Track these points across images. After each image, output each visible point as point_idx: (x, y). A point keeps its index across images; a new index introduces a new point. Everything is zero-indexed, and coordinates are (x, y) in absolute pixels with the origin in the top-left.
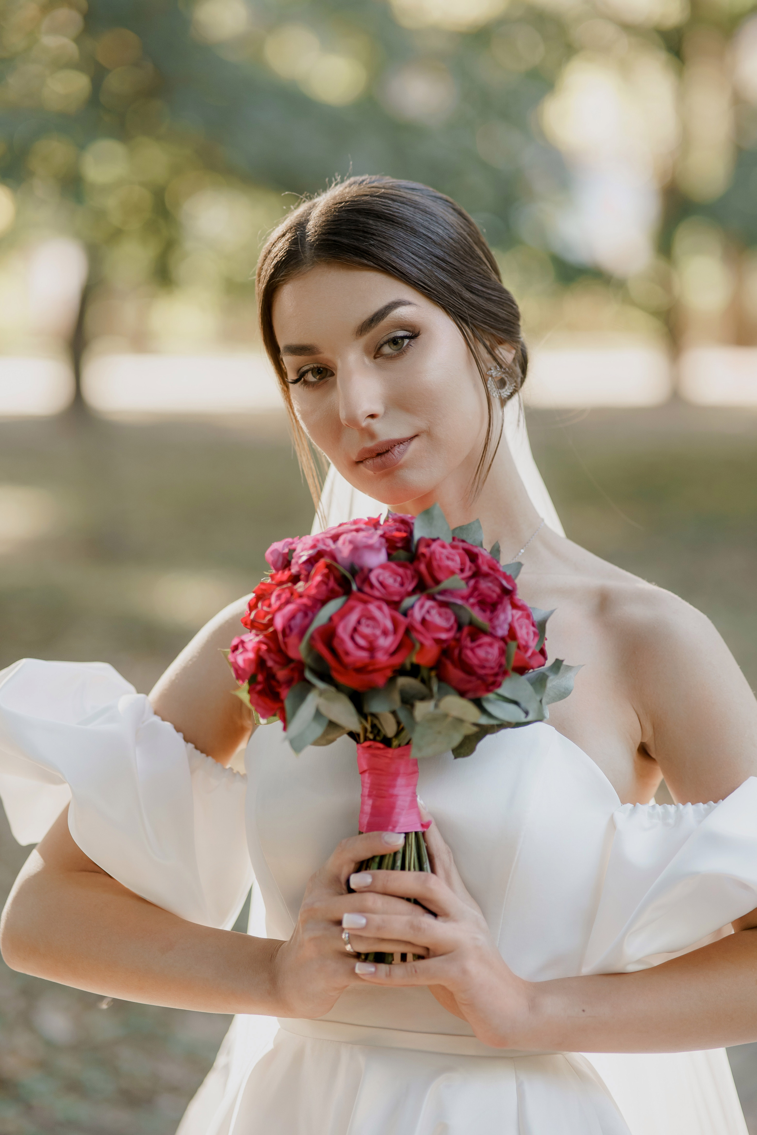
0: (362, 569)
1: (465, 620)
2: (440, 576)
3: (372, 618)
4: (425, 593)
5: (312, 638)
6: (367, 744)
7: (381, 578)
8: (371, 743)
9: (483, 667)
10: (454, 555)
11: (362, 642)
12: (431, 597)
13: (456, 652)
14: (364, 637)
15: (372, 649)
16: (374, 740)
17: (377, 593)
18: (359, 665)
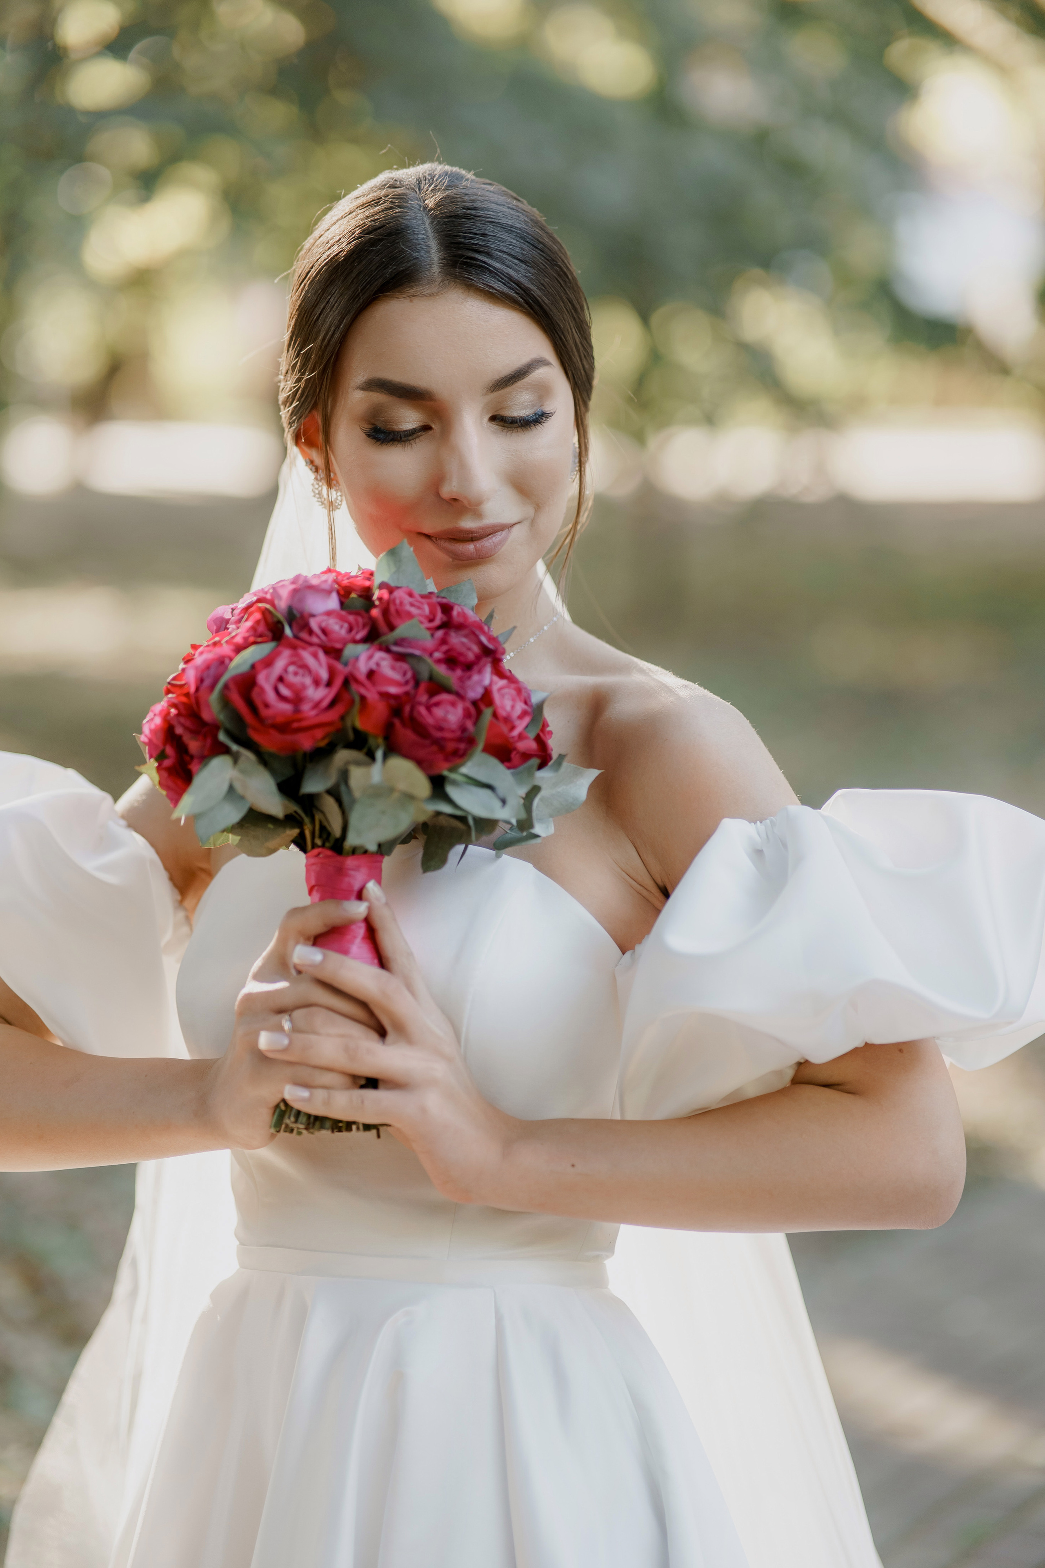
0: (302, 616)
1: (425, 675)
2: (398, 622)
3: (305, 667)
4: (377, 643)
5: (226, 687)
6: (316, 851)
7: (324, 625)
8: (320, 850)
9: (441, 729)
10: (422, 603)
11: (286, 693)
12: (384, 648)
13: (407, 709)
14: (289, 686)
15: (297, 700)
16: (323, 846)
17: (315, 640)
18: (279, 720)
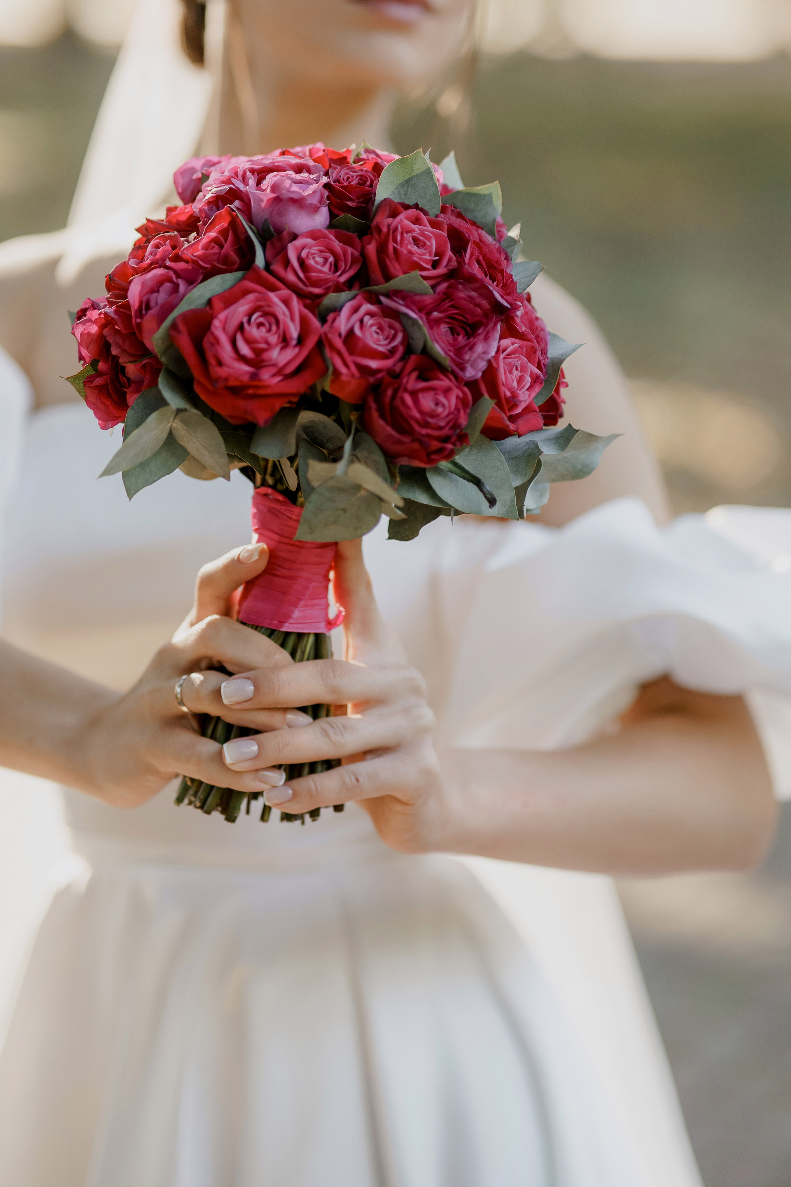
0: (280, 233)
1: (418, 345)
2: (394, 267)
3: (270, 315)
4: (365, 290)
5: (174, 326)
6: (265, 490)
8: (269, 491)
9: (426, 425)
11: (245, 350)
12: (373, 298)
13: (389, 392)
16: (274, 487)
18: (232, 383)
